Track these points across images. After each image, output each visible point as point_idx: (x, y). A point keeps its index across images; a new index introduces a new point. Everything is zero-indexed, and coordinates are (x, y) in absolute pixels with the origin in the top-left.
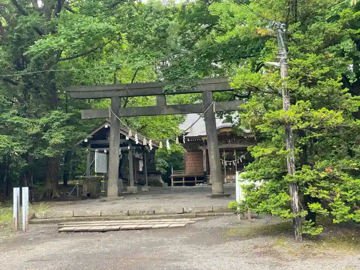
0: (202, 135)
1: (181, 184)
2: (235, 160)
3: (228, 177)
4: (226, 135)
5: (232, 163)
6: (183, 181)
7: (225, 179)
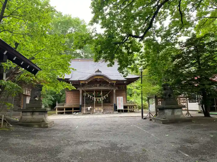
0: (81, 79)
1: (62, 113)
2: (101, 97)
4: (96, 81)
5: (99, 99)
6: (64, 111)
7: (94, 110)
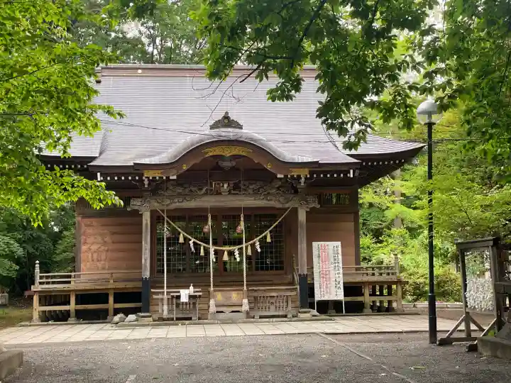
0: (146, 161)
1: (62, 318)
2: (241, 243)
3: (220, 296)
4: (218, 168)
5: (231, 254)
6: (72, 306)
7: (212, 301)
